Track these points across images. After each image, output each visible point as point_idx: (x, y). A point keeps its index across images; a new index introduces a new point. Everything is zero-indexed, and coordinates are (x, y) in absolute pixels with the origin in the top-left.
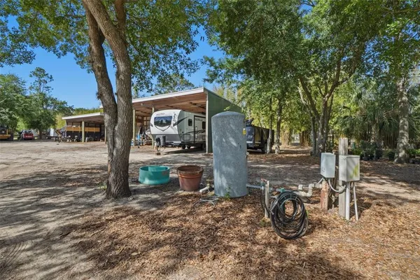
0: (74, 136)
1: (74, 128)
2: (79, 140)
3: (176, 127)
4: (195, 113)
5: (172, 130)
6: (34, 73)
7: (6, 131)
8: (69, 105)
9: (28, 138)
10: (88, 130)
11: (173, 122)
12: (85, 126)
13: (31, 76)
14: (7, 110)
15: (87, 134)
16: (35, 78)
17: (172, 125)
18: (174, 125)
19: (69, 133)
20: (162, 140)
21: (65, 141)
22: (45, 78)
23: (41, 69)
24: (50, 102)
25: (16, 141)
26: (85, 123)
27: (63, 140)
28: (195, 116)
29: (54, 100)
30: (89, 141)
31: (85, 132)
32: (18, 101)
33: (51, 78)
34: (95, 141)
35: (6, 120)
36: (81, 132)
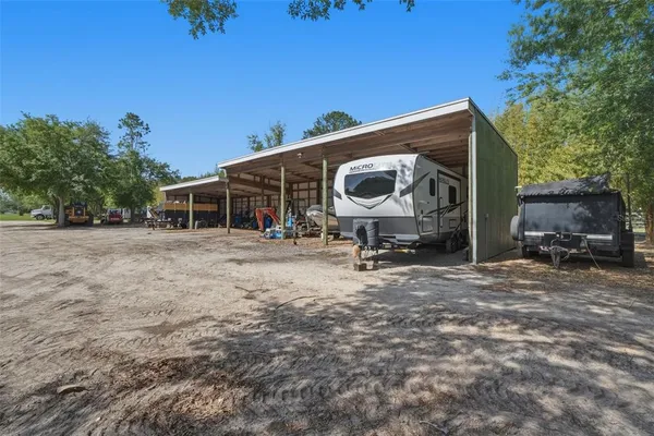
0: (177, 219)
1: (177, 204)
2: (184, 226)
3: (409, 198)
4: (442, 163)
5: (395, 206)
6: (125, 123)
7: (82, 211)
8: (172, 168)
9: (114, 222)
10: (200, 207)
11: (399, 186)
12: (194, 202)
13: (120, 127)
14: (82, 177)
15: (197, 216)
16: (126, 130)
17: (397, 193)
18: (403, 193)
19: (168, 213)
20: (370, 233)
21: (162, 226)
22: (139, 129)
23: (133, 116)
24: (145, 165)
25: (97, 226)
26: (194, 197)
27: (160, 226)
28: (439, 172)
29: (151, 163)
30: (201, 226)
31: (194, 212)
32: (97, 163)
33: (147, 129)
34: (210, 226)
35: (79, 193)
36: (188, 212)
